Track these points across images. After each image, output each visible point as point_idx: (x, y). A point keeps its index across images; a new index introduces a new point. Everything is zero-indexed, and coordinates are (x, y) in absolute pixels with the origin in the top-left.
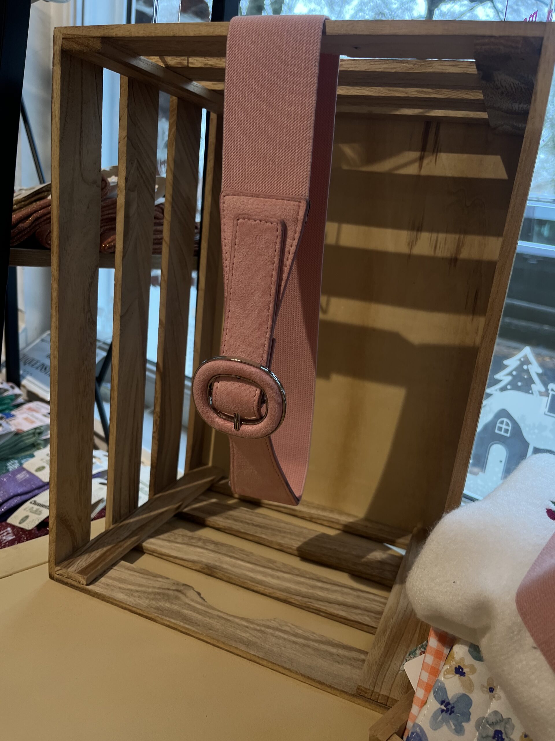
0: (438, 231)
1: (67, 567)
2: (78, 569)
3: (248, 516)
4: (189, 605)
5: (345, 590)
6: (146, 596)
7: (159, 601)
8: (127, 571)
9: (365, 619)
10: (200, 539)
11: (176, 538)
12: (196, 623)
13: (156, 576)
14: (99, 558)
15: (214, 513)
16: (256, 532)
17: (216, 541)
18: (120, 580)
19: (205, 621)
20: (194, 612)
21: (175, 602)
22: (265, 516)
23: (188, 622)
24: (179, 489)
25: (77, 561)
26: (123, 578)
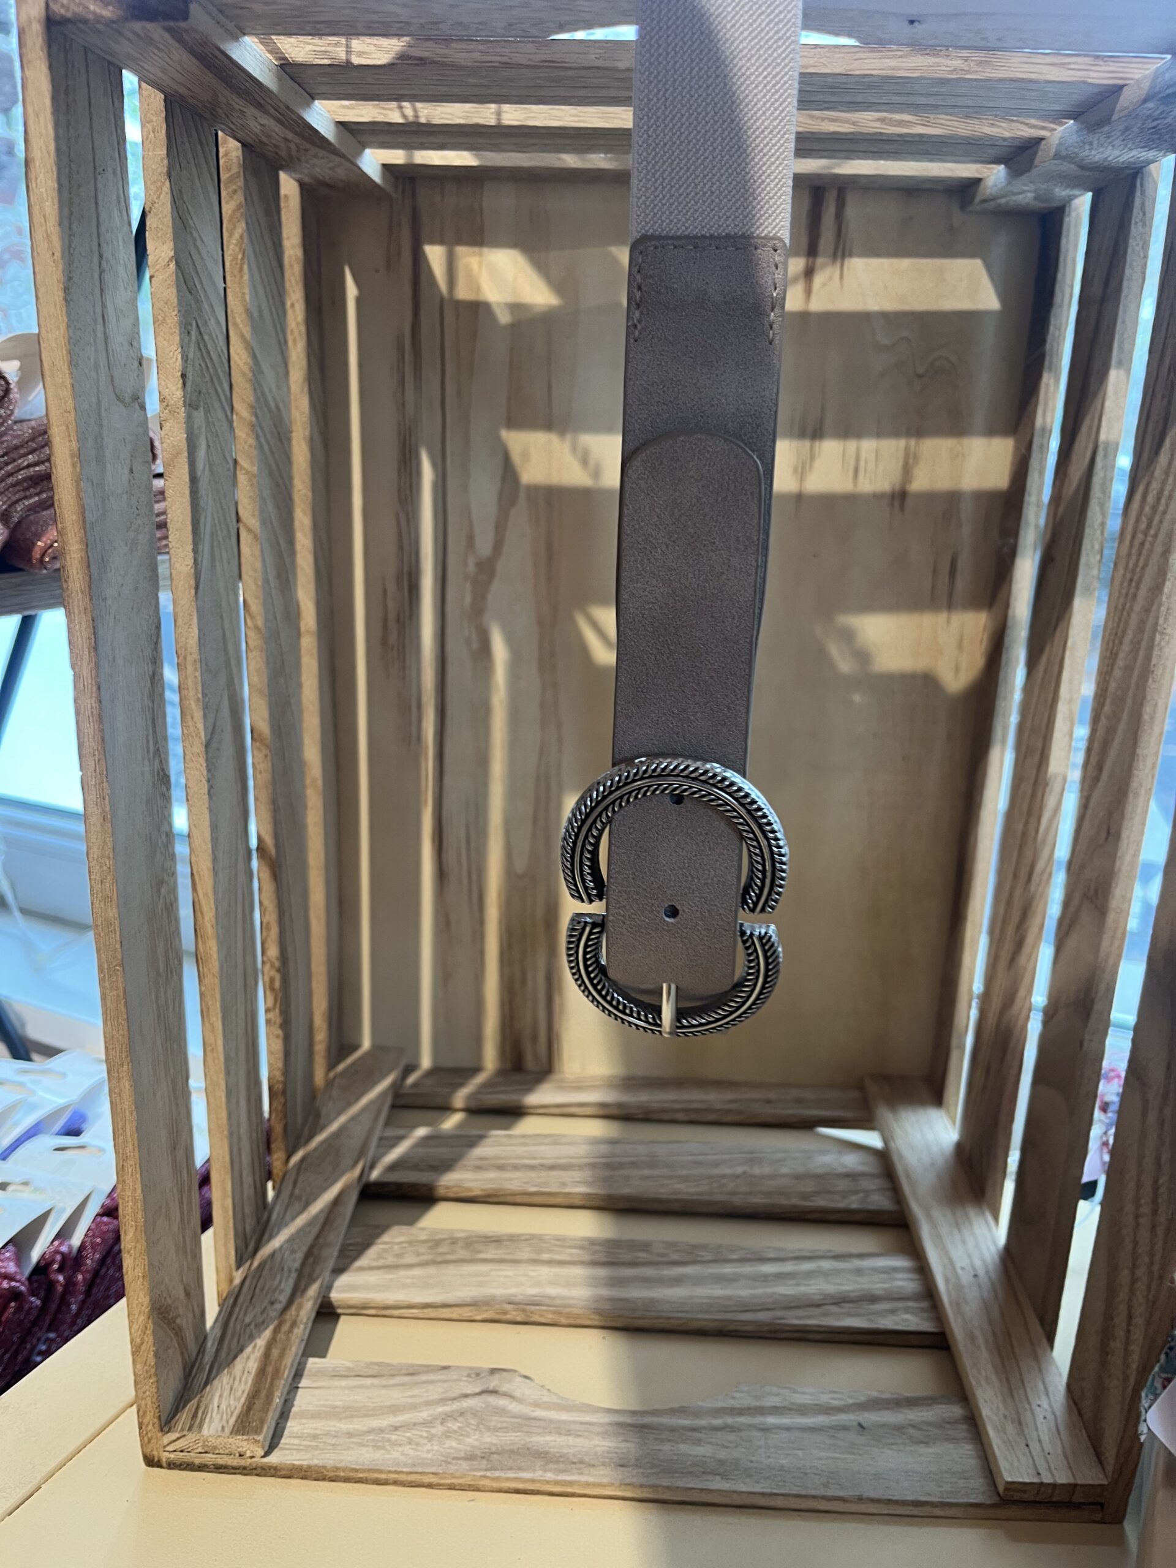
0: (859, 435)
1: (196, 1423)
2: (228, 1422)
3: (521, 1150)
4: (535, 1419)
5: (826, 1265)
6: (425, 1434)
7: (462, 1435)
8: (336, 1382)
9: (907, 1320)
10: (454, 1241)
11: (399, 1256)
12: (582, 1462)
13: (413, 1371)
14: (262, 1372)
15: (447, 1166)
16: (564, 1184)
17: (490, 1234)
18: (333, 1413)
19: (598, 1449)
20: (561, 1434)
21: (499, 1425)
22: (555, 1140)
23: (562, 1466)
24: (334, 1127)
25: (211, 1399)
26: (339, 1403)
